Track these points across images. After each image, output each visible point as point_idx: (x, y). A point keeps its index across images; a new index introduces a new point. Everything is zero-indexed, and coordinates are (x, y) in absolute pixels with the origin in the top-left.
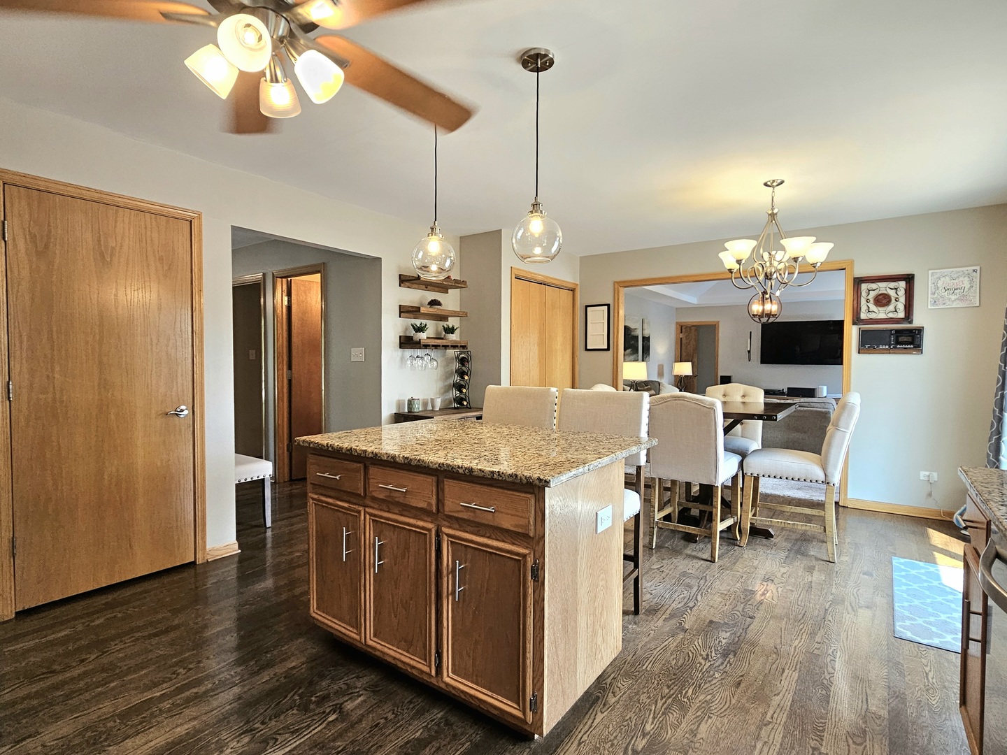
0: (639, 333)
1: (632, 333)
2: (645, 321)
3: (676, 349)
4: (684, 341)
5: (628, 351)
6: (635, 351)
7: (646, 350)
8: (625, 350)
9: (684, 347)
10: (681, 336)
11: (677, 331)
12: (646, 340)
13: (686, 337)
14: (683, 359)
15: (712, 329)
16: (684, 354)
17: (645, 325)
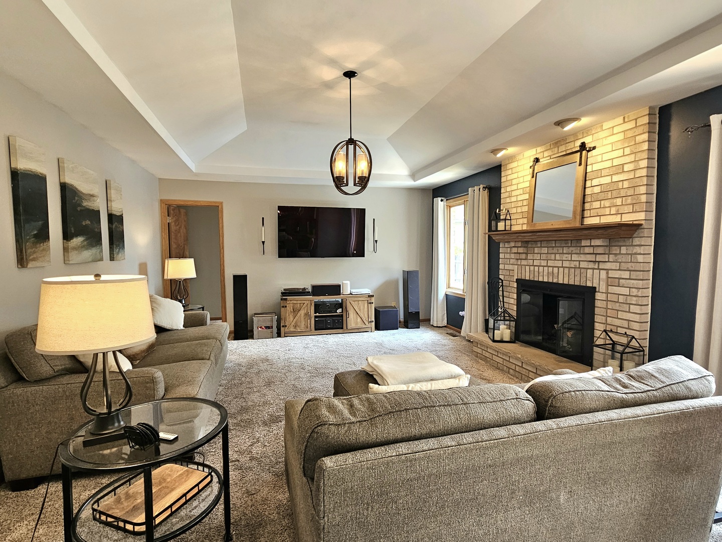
0: (99, 204)
1: (85, 204)
2: (113, 184)
3: (162, 238)
4: (173, 228)
5: (77, 241)
6: (94, 239)
7: (117, 239)
8: (67, 236)
9: (173, 236)
10: (169, 220)
11: (162, 212)
12: (116, 220)
13: (175, 222)
14: (173, 253)
15: (213, 212)
16: (174, 246)
17: (113, 194)
